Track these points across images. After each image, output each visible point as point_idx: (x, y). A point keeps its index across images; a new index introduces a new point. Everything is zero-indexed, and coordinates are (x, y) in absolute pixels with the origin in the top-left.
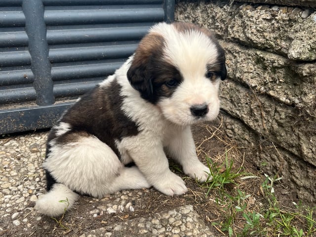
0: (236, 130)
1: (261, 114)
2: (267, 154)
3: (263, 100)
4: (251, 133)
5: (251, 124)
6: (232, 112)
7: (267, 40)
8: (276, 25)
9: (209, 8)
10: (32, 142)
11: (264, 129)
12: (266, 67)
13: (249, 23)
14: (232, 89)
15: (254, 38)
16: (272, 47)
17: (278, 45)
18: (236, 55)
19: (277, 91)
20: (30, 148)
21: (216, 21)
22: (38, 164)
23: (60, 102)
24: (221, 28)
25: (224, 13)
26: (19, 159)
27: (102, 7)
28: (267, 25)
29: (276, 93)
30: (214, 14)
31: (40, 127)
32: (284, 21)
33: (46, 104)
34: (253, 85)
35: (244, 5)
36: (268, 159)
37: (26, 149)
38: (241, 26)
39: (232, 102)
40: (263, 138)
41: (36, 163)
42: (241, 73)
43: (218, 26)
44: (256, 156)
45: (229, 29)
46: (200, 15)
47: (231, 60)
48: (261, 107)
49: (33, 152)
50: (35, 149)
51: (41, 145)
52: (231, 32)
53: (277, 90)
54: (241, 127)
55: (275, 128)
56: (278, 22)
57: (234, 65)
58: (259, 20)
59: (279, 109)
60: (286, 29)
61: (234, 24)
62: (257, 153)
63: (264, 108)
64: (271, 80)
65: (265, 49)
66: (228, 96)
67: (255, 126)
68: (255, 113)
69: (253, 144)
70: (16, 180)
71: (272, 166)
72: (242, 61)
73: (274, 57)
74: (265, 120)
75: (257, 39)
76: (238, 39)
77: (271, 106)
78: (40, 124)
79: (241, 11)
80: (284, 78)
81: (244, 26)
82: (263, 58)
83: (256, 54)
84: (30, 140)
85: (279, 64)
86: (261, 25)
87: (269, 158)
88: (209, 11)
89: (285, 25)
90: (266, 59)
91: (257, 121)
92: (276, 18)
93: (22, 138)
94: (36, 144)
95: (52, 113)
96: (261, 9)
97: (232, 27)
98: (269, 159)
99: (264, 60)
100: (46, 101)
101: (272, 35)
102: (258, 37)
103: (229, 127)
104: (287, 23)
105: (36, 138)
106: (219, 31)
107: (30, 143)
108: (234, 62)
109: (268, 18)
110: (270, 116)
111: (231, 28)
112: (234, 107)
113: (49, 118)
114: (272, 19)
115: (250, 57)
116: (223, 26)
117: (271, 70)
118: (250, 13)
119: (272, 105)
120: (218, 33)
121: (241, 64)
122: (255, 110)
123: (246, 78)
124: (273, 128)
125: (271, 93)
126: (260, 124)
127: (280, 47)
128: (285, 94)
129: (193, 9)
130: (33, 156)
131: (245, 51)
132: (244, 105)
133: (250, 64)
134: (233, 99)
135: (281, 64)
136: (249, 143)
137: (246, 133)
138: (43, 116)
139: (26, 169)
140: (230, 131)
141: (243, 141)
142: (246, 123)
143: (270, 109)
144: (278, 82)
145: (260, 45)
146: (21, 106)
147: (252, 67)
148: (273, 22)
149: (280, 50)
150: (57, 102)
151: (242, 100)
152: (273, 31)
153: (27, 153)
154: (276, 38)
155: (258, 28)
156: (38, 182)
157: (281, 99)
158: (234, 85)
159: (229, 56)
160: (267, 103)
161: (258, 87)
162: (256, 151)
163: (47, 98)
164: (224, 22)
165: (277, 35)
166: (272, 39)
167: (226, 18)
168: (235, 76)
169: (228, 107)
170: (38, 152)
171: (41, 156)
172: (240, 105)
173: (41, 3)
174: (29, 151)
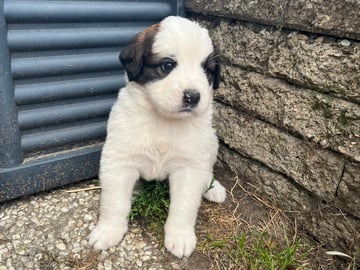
0: (279, 188)
1: (322, 173)
2: (330, 221)
3: (325, 155)
4: (303, 194)
5: (305, 183)
7: (335, 82)
8: (350, 65)
9: (236, 30)
11: (327, 192)
12: (332, 115)
13: (306, 58)
14: (273, 137)
15: (314, 78)
16: (342, 92)
17: (353, 90)
18: (281, 95)
19: (350, 148)
21: (248, 49)
22: (13, 264)
23: (30, 159)
24: (256, 58)
25: (260, 40)
28: (334, 63)
29: (348, 149)
30: (245, 40)
31: (2, 199)
33: (13, 166)
34: (309, 136)
35: (295, 33)
36: (330, 228)
38: (290, 59)
39: (272, 151)
40: (324, 202)
42: (290, 119)
43: (251, 55)
44: (311, 222)
45: (270, 62)
46: (221, 38)
47: (271, 100)
48: (321, 164)
50: (0, 237)
52: (273, 65)
53: (350, 146)
54: (285, 184)
55: (344, 192)
56: (353, 62)
57: (276, 107)
58: (323, 56)
59: (351, 170)
61: (278, 56)
62: (314, 219)
63: (327, 165)
64: (338, 133)
65: (329, 93)
66: (266, 145)
67: (311, 187)
68: (312, 171)
69: (304, 207)
71: (336, 237)
72: (292, 104)
73: (345, 105)
74: (328, 180)
75: (319, 80)
76: (285, 76)
77: (337, 165)
78: (4, 194)
79: (291, 41)
81: (296, 62)
82: (327, 104)
83: (315, 97)
85: (354, 115)
86: (325, 63)
87: (333, 227)
88: (237, 34)
90: (332, 106)
91: (315, 180)
92: (351, 56)
95: (20, 177)
96: (323, 42)
97: (274, 60)
99: (330, 106)
100: (12, 162)
101: (343, 78)
102: (320, 78)
103: (268, 182)
106: (253, 62)
108: (276, 103)
109: (338, 55)
111: (272, 60)
112: (276, 159)
113: (15, 185)
114: (344, 57)
115: (305, 100)
116: (258, 55)
117: (338, 120)
118: (307, 45)
119: (340, 163)
120: (252, 64)
121: (290, 108)
122: (312, 167)
123: (297, 126)
124: (342, 192)
125: (341, 149)
126: (320, 184)
127: (357, 94)
130: (2, 250)
131: (296, 91)
132: (293, 158)
133: (304, 109)
134: (276, 150)
135: (358, 114)
136: (299, 205)
137: (295, 193)
138: (7, 183)
140: (269, 188)
141: (289, 202)
142: (297, 181)
143: (336, 168)
144: (350, 136)
145: (322, 87)
147: (307, 112)
148: (345, 60)
149: (357, 97)
150: (26, 160)
151: (291, 152)
152: (344, 72)
154: (349, 82)
155: (322, 67)
157: (356, 158)
158: (276, 132)
159: (268, 95)
160: (332, 160)
161: (317, 139)
162: (311, 217)
163: (12, 157)
164: (260, 51)
165: (352, 78)
166: (343, 81)
167: (264, 47)
168: (281, 122)
169: (267, 158)
170: (7, 241)
171: (13, 249)
172: (287, 158)
173: (3, 20)
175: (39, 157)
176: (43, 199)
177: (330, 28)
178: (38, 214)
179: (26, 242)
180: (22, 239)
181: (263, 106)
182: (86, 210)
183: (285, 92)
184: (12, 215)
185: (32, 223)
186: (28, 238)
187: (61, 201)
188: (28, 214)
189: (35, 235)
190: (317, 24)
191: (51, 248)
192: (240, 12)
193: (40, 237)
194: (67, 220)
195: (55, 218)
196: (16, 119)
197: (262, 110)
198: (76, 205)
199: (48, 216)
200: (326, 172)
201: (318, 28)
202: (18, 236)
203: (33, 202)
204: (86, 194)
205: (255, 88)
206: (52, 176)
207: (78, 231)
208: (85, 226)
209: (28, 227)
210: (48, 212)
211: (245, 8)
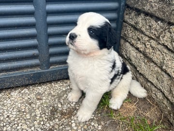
0: (158, 96)
5: (170, 98)
6: (157, 85)
9: (147, 19)
14: (158, 73)
20: (36, 95)
21: (152, 29)
22: (42, 109)
23: (53, 67)
24: (155, 34)
25: (158, 26)
26: (30, 105)
30: (151, 25)
31: (41, 81)
33: (46, 69)
35: (173, 26)
37: (34, 96)
38: (170, 39)
39: (157, 79)
41: (40, 109)
42: (166, 67)
43: (153, 32)
44: (171, 116)
45: (160, 37)
46: (141, 21)
47: (159, 55)
49: (38, 99)
50: (39, 97)
51: (42, 94)
52: (162, 39)
54: (161, 95)
57: (161, 59)
61: (165, 35)
66: (155, 75)
67: (172, 100)
69: (169, 108)
70: (30, 122)
72: (168, 60)
76: (167, 46)
81: (172, 40)
84: (35, 89)
88: (147, 21)
93: (31, 87)
94: (39, 92)
95: (48, 74)
97: (163, 37)
100: (45, 68)
103: (154, 92)
105: (39, 87)
107: (36, 91)
108: (161, 57)
112: (158, 83)
120: (153, 37)
121: (167, 62)
123: (169, 71)
129: (136, 15)
130: (38, 103)
131: (171, 54)
132: (166, 85)
136: (166, 106)
137: (165, 101)
138: (43, 76)
139: (35, 114)
140: (154, 95)
141: (162, 104)
142: (166, 96)
146: (31, 70)
150: (51, 67)
151: (165, 82)
156: (42, 125)
158: (160, 71)
159: (158, 52)
162: (171, 114)
163: (46, 66)
164: (157, 31)
167: (159, 29)
168: (162, 67)
169: (155, 81)
170: (41, 99)
171: (42, 103)
172: (163, 84)
174: (35, 99)
175: (57, 66)
176: (57, 83)
178: (54, 89)
179: (47, 101)
181: (155, 57)
183: (166, 53)
184: (44, 88)
185: (51, 93)
186: (48, 100)
187: (63, 85)
188: (50, 89)
189: (51, 99)
191: (56, 105)
193: (52, 100)
194: (64, 94)
195: (59, 92)
196: (48, 51)
197: (155, 59)
198: (69, 87)
202: (45, 98)
203: (53, 84)
205: (153, 48)
206: (61, 74)
209: (49, 94)
210: (57, 90)
211: (151, 10)
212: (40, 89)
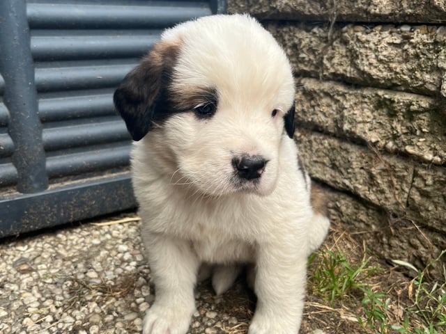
0: (343, 209)
2: (403, 239)
3: (393, 161)
4: (371, 211)
5: (372, 197)
6: (335, 182)
7: (396, 73)
8: (412, 51)
9: (286, 32)
10: (14, 256)
11: (397, 204)
12: (396, 112)
13: (363, 51)
14: (333, 149)
15: (374, 72)
16: (405, 82)
17: (417, 79)
18: (339, 98)
19: (418, 146)
20: (14, 265)
21: (300, 52)
22: (40, 291)
23: (56, 185)
24: (310, 61)
25: (313, 39)
27: (121, 32)
28: (394, 52)
29: (416, 148)
30: (296, 41)
31: (25, 229)
32: (424, 44)
33: (37, 190)
34: (374, 140)
35: (350, 26)
36: (404, 247)
37: (9, 268)
38: (347, 56)
39: (334, 167)
40: (395, 216)
41: (35, 290)
42: (350, 123)
43: (304, 58)
44: (382, 244)
45: (325, 62)
47: (329, 106)
48: (389, 171)
49: (23, 272)
50: (25, 267)
51: (34, 259)
52: (328, 65)
53: (419, 144)
54: (350, 204)
55: (416, 200)
56: (414, 47)
57: (335, 113)
58: (382, 45)
59: (422, 172)
60: (430, 56)
61: (333, 54)
62: (384, 239)
63: (395, 171)
64: (405, 131)
65: (391, 86)
66: (326, 160)
67: (379, 200)
68: (379, 181)
69: (374, 227)
70: (10, 324)
71: (411, 256)
72: (351, 106)
73: (409, 97)
74: (397, 189)
75: (379, 73)
76: (343, 75)
77: (406, 169)
78: (27, 224)
79: (346, 34)
80: (428, 126)
81: (353, 56)
82: (390, 100)
83: (377, 95)
84: (10, 252)
85: (420, 107)
86: (385, 53)
87: (407, 244)
88: (287, 37)
89: (427, 50)
90: (396, 101)
92: (412, 41)
94: (21, 258)
95: (45, 204)
96: (381, 31)
97: (330, 59)
98: (405, 245)
99: (394, 102)
100: (36, 186)
101: (404, 66)
102: (380, 71)
103: (330, 204)
104: (431, 47)
105: (20, 248)
106: (306, 66)
107: (11, 257)
108: (334, 109)
109: (398, 41)
110: (407, 183)
111: (328, 59)
112: (337, 174)
113: (41, 213)
114: (405, 43)
115: (366, 100)
116: (312, 57)
117: (403, 116)
118: (364, 36)
119: (409, 166)
120: (305, 68)
121: (350, 111)
122: (378, 177)
123: (359, 130)
124: (413, 200)
125: (409, 149)
126: (388, 195)
127: (421, 83)
128: (430, 150)
130: (26, 279)
131: (355, 91)
132: (357, 170)
133: (365, 110)
134: (337, 164)
135: (424, 106)
136: (368, 225)
137: (362, 212)
138: (31, 211)
139: (21, 303)
140: (333, 210)
141: (357, 224)
142: (362, 196)
143: (406, 174)
144: (418, 133)
145: (383, 81)
147: (369, 113)
148: (406, 47)
149: (421, 86)
150: (51, 187)
151: (355, 163)
152: (406, 60)
153: (12, 276)
154: (412, 71)
155: (382, 57)
156: (51, 323)
157: (426, 157)
158: (335, 143)
159: (325, 101)
160: (400, 165)
161: (382, 143)
162: (381, 237)
163: (36, 180)
164: (313, 52)
165: (414, 66)
166: (405, 71)
167: (317, 46)
168: (340, 129)
169: (328, 175)
170: (31, 270)
171: (39, 278)
172: (350, 170)
173: (26, 24)
174: (14, 272)
175: (67, 184)
176: (71, 232)
177: (387, 13)
179: (53, 271)
180: (49, 269)
181: (320, 115)
182: (120, 241)
184: (36, 247)
185: (58, 254)
186: (55, 268)
187: (92, 234)
188: (54, 247)
189: (63, 265)
190: (373, 11)
191: (81, 277)
192: (289, 10)
193: (68, 267)
194: (99, 251)
195: (85, 249)
196: (40, 136)
197: (320, 118)
198: (108, 236)
199: (77, 248)
200: (395, 180)
201: (375, 15)
202: (44, 266)
203: (60, 236)
204: (120, 227)
205: (310, 95)
206: (82, 204)
207: (111, 261)
208: (120, 255)
209: (55, 258)
210: (77, 244)
211: (293, 4)
212: (25, 250)
